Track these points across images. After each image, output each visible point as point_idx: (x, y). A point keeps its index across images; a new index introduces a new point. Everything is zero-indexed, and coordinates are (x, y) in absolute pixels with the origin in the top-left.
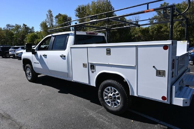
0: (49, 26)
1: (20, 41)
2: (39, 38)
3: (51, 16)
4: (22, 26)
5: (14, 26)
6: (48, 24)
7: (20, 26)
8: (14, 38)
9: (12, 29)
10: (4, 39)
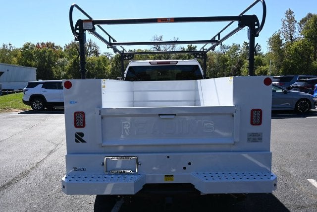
0: (284, 42)
1: (235, 70)
2: (265, 65)
3: (291, 21)
4: (241, 46)
5: (230, 47)
6: (282, 37)
7: (239, 46)
8: (228, 65)
9: (227, 52)
10: (215, 67)
